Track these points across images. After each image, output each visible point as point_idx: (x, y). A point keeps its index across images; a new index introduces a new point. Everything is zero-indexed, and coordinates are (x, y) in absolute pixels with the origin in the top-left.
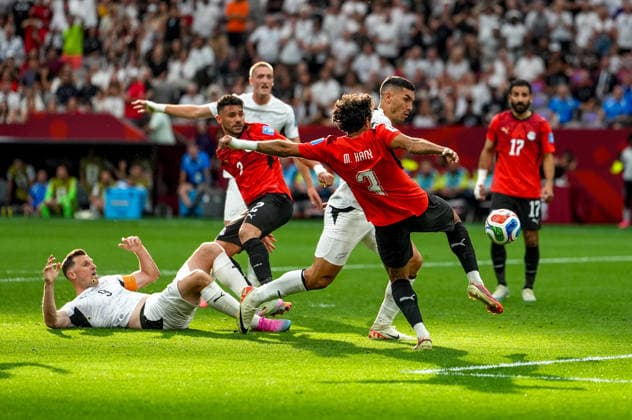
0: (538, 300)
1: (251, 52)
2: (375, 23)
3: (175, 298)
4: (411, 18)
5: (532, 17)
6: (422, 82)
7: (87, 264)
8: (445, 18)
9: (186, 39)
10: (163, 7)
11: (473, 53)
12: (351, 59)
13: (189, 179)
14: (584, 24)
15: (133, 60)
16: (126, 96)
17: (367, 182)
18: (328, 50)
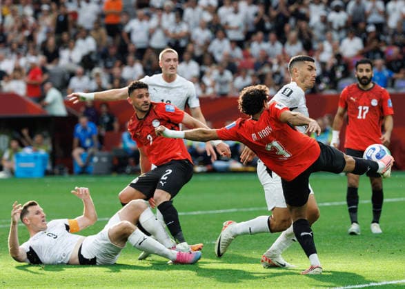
0: (383, 232)
1: (127, 41)
2: (225, 13)
3: (106, 242)
4: (254, 9)
5: (351, 5)
6: (265, 60)
7: (38, 213)
8: (282, 9)
9: (73, 31)
10: (54, 6)
11: (306, 36)
12: (208, 43)
13: (81, 145)
14: (394, 10)
15: (31, 50)
16: (28, 79)
17: (275, 149)
18: (188, 37)
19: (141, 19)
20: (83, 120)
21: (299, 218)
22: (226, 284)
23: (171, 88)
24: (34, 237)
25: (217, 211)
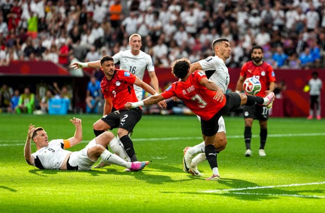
2: (186, 16)
4: (203, 14)
5: (264, 13)
6: (208, 45)
7: (43, 135)
8: (220, 14)
9: (90, 24)
10: (78, 7)
11: (235, 32)
12: (173, 34)
13: (91, 95)
14: (290, 17)
15: (63, 35)
16: (60, 52)
17: (197, 100)
18: (161, 29)
19: (133, 17)
20: (93, 80)
21: (208, 144)
22: (155, 185)
23: (136, 59)
24: (39, 150)
25: (167, 139)
